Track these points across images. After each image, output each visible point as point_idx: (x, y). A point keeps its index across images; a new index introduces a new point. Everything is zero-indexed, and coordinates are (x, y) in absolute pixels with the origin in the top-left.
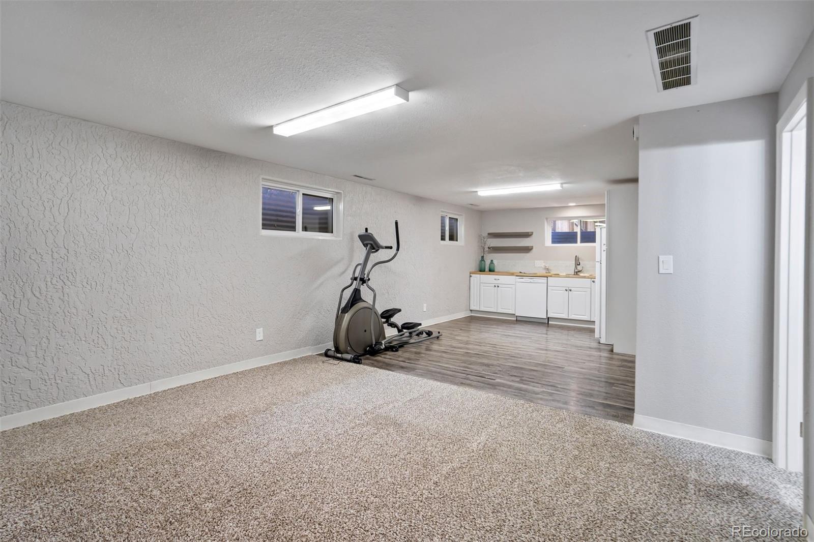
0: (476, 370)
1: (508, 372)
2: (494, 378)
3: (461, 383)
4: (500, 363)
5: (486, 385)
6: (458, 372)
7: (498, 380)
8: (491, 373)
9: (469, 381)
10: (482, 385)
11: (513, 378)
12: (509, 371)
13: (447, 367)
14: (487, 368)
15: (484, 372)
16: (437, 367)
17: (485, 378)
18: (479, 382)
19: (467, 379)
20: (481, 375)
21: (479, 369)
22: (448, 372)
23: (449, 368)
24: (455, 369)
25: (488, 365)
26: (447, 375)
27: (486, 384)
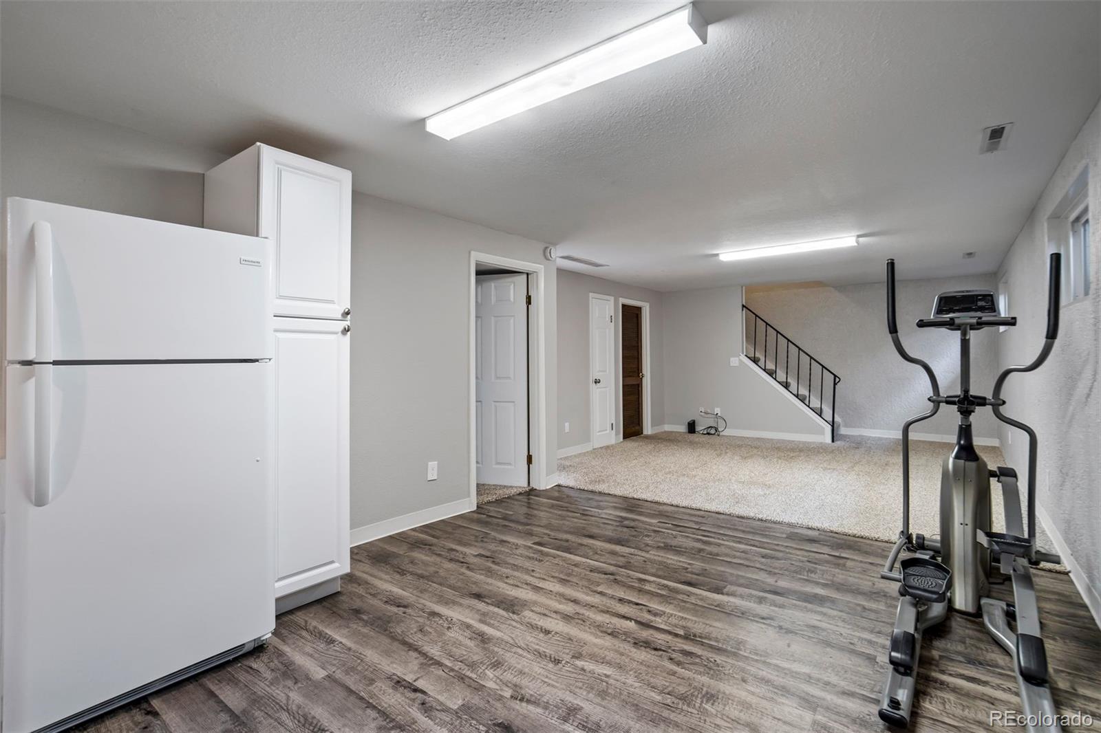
0: (687, 536)
1: (635, 533)
2: (658, 524)
3: (704, 517)
4: (643, 554)
5: (671, 515)
6: (715, 533)
7: (654, 521)
8: (664, 532)
9: (694, 519)
10: (676, 516)
11: (632, 524)
12: (633, 536)
13: (740, 542)
14: (668, 541)
15: (674, 533)
16: (757, 544)
17: (672, 524)
18: (681, 519)
19: (697, 523)
20: (679, 529)
21: (684, 540)
22: (731, 534)
23: (734, 541)
24: (723, 540)
25: (667, 548)
26: (729, 528)
27: (671, 517)
